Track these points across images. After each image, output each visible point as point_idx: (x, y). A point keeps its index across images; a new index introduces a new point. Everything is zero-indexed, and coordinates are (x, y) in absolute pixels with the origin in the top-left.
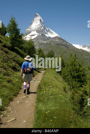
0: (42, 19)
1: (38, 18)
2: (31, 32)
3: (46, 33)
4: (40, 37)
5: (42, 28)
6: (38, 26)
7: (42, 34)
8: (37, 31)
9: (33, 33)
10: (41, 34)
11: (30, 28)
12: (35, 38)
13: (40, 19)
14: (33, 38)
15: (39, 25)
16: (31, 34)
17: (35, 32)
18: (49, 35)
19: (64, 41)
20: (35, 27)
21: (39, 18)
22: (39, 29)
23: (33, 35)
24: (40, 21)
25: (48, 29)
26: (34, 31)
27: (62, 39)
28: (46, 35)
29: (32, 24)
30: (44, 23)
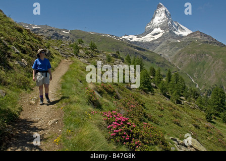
0: (167, 10)
1: (161, 10)
2: (153, 30)
3: (175, 30)
4: (167, 35)
5: (169, 22)
6: (162, 20)
7: (170, 31)
8: (162, 28)
9: (155, 31)
10: (168, 31)
11: (151, 25)
12: (160, 38)
14: (156, 37)
15: (164, 18)
16: (153, 32)
17: (159, 28)
18: (179, 33)
19: (209, 37)
20: (159, 22)
21: (163, 9)
22: (165, 25)
23: (156, 34)
24: (166, 12)
25: (176, 25)
26: (157, 28)
27: (206, 35)
28: (175, 32)
29: (153, 18)
30: (170, 15)
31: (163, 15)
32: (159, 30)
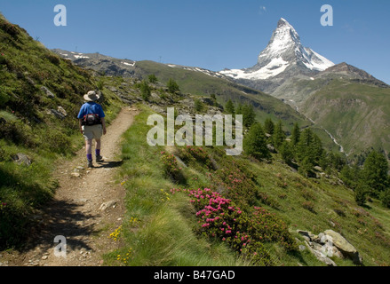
0: (293, 30)
1: (285, 29)
2: (270, 61)
3: (306, 61)
4: (293, 69)
5: (297, 49)
6: (286, 45)
7: (298, 63)
8: (286, 57)
9: (274, 62)
10: (295, 63)
11: (268, 52)
12: (281, 74)
13: (290, 30)
14: (276, 72)
15: (289, 43)
16: (270, 65)
17: (280, 59)
18: (312, 65)
19: (361, 72)
20: (280, 48)
21: (287, 27)
22: (290, 53)
23: (275, 67)
24: (291, 33)
25: (308, 52)
26: (277, 57)
27: (356, 70)
28: (307, 65)
29: (271, 42)
30: (298, 38)
31: (287, 37)
32: (280, 61)
